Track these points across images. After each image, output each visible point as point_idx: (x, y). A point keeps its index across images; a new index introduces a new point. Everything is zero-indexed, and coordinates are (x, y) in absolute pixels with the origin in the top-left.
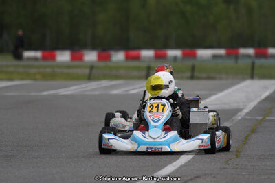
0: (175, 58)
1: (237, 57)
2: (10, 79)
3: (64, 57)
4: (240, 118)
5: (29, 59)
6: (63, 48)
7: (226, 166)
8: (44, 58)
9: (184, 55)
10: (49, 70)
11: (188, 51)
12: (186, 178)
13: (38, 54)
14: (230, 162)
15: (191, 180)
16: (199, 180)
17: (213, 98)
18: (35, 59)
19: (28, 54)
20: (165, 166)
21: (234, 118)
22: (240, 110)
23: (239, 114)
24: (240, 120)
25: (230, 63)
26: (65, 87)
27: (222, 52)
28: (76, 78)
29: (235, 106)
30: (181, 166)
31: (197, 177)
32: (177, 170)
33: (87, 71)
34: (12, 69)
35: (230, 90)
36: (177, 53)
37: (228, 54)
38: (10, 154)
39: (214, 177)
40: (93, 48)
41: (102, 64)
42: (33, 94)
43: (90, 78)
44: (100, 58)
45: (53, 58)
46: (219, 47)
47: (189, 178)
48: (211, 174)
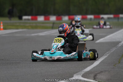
0: (91, 19)
1: (118, 18)
2: (17, 29)
3: (41, 19)
4: (120, 45)
5: (25, 20)
6: (41, 15)
7: (114, 67)
8: (32, 19)
9: (95, 18)
10: (34, 25)
11: (96, 16)
12: (96, 73)
13: (30, 17)
14: (116, 65)
15: (99, 73)
16: (102, 73)
17: (108, 36)
18: (28, 20)
19: (25, 17)
20: (87, 67)
21: (118, 45)
22: (120, 42)
23: (120, 44)
24: (120, 46)
25: (115, 21)
26: (41, 32)
27: (112, 16)
28: (46, 28)
29: (118, 40)
30: (94, 67)
31: (101, 72)
32: (92, 69)
33: (51, 25)
34: (18, 24)
35: (116, 33)
36: (92, 17)
37: (114, 17)
38: (18, 62)
39: (109, 72)
40: (54, 15)
41: (58, 22)
42: (28, 35)
43: (53, 28)
44: (57, 19)
45: (36, 19)
46: (110, 14)
47: (98, 72)
48: (108, 71)
